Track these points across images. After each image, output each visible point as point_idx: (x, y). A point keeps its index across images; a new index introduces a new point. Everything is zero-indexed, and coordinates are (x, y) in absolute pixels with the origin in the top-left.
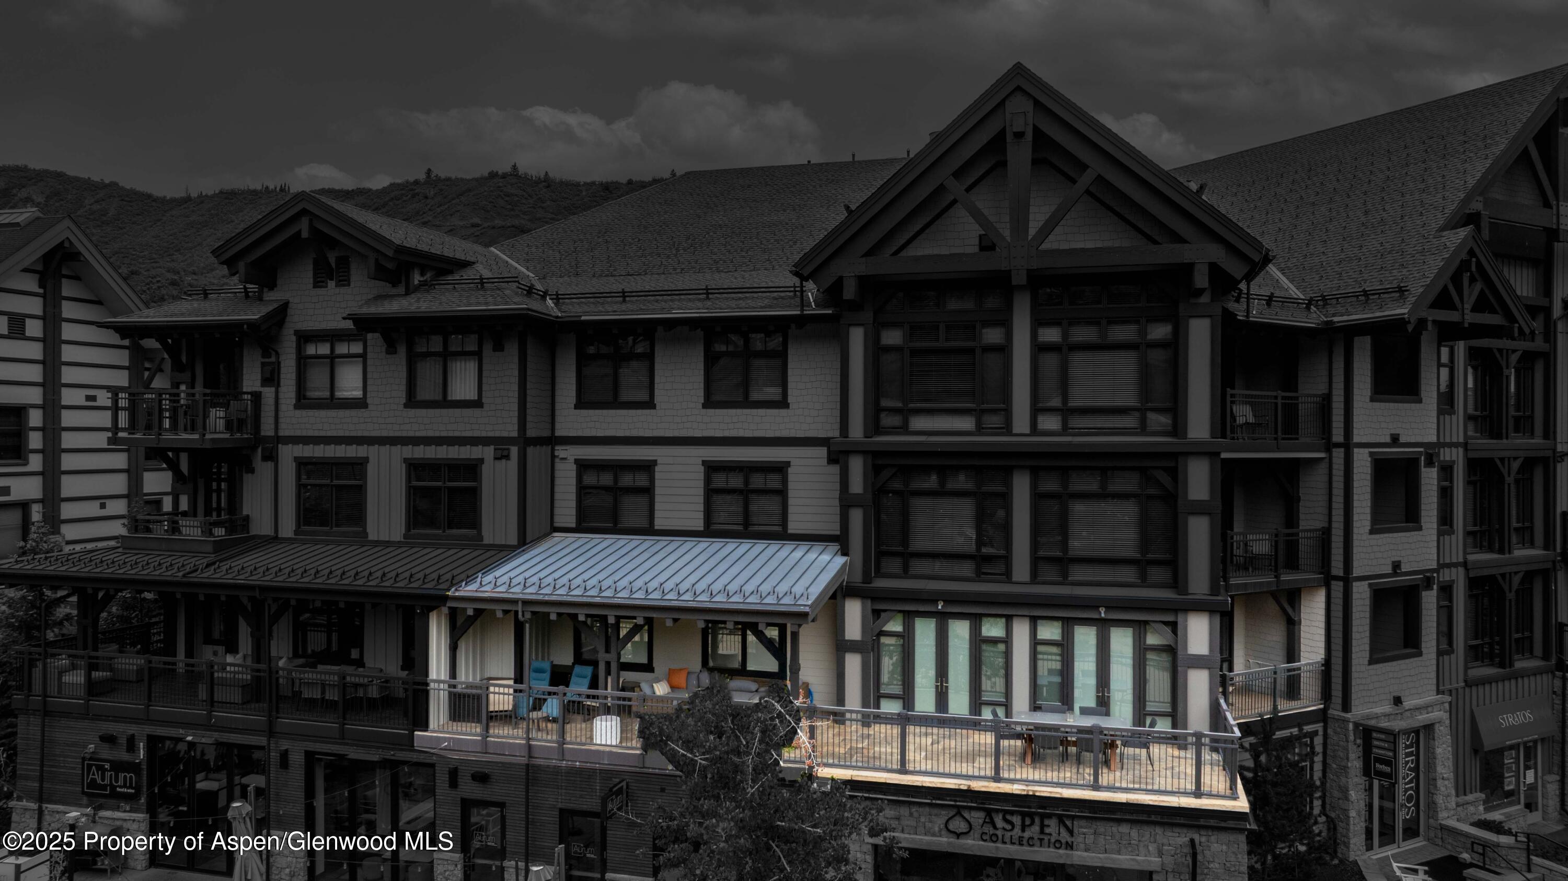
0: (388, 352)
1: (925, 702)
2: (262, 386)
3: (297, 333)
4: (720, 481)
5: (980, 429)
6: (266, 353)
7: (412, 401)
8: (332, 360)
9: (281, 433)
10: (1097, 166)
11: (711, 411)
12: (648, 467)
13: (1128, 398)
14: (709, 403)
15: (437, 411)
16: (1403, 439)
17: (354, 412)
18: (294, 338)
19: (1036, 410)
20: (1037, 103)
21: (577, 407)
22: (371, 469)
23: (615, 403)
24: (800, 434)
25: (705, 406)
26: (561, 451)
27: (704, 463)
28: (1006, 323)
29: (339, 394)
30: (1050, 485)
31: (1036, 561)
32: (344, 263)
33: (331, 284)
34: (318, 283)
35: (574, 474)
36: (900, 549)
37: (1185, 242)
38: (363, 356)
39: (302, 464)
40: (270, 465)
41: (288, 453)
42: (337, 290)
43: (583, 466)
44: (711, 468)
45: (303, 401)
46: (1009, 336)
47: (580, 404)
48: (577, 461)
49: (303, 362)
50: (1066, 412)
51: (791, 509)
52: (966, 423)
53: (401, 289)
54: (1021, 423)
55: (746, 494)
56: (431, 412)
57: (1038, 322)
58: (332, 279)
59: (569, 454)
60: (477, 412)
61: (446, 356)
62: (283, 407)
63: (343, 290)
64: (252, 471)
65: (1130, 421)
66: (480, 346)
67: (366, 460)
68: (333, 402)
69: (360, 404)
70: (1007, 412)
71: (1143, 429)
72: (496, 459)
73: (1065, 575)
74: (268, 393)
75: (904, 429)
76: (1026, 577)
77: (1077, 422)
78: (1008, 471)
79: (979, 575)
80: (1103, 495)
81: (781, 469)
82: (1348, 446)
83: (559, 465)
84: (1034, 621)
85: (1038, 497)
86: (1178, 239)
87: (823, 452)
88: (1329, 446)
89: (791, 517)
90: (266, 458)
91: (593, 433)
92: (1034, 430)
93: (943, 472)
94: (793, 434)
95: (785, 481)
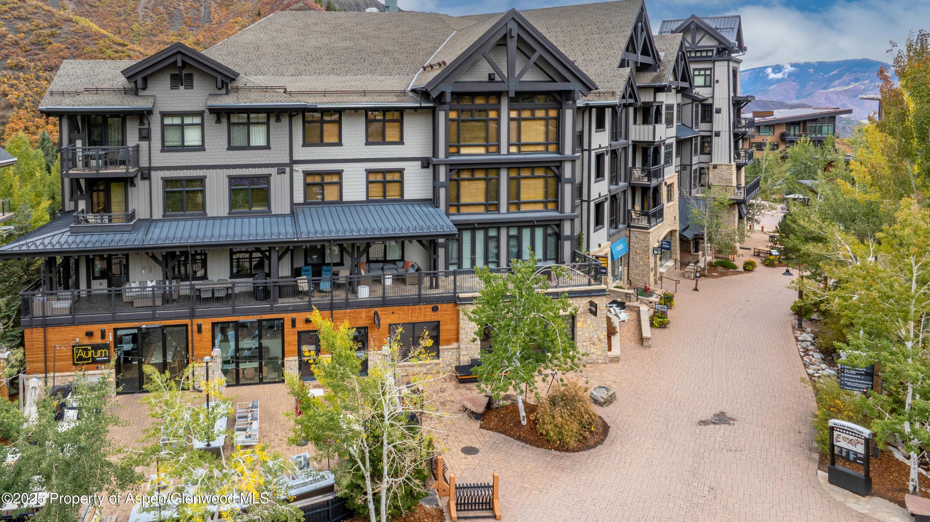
0: (216, 123)
1: (467, 265)
2: (140, 140)
3: (161, 113)
4: (372, 177)
5: (488, 153)
6: (141, 123)
7: (231, 148)
8: (182, 126)
9: (152, 165)
10: (540, 51)
11: (369, 147)
12: (339, 173)
13: (541, 139)
14: (367, 143)
15: (246, 152)
16: (602, 146)
17: (197, 153)
18: (159, 116)
19: (510, 145)
20: (519, 25)
21: (303, 146)
22: (207, 181)
23: (322, 143)
24: (409, 156)
25: (366, 144)
26: (296, 167)
27: (366, 170)
28: (499, 111)
29: (186, 144)
30: (513, 174)
31: (509, 204)
32: (190, 77)
33: (182, 88)
34: (174, 86)
35: (302, 178)
36: (456, 203)
37: (569, 82)
38: (202, 125)
39: (167, 182)
40: (147, 182)
41: (157, 176)
42: (186, 91)
43: (307, 174)
44: (369, 172)
45: (165, 149)
46: (499, 115)
47: (305, 144)
48: (303, 172)
49: (164, 127)
50: (519, 145)
51: (405, 189)
52: (482, 150)
53: (224, 91)
54: (504, 150)
55: (385, 183)
56: (242, 152)
57: (510, 109)
58: (182, 85)
59: (299, 169)
60: (267, 151)
61: (248, 124)
62: (153, 152)
63: (189, 91)
64: (135, 186)
65: (541, 148)
66: (268, 118)
67: (205, 177)
68: (183, 148)
69: (201, 148)
70: (498, 146)
71: (547, 151)
72: (278, 174)
73: (519, 209)
74: (144, 145)
75: (458, 153)
76: (505, 211)
77: (523, 149)
78: (499, 169)
79: (487, 211)
80: (533, 177)
81: (401, 171)
82: (589, 150)
83: (295, 174)
84: (508, 228)
85: (510, 179)
86: (566, 80)
87: (419, 163)
88: (583, 151)
89: (405, 192)
90: (143, 178)
91: (312, 158)
92: (509, 153)
93: (472, 171)
94: (406, 156)
95: (402, 176)
